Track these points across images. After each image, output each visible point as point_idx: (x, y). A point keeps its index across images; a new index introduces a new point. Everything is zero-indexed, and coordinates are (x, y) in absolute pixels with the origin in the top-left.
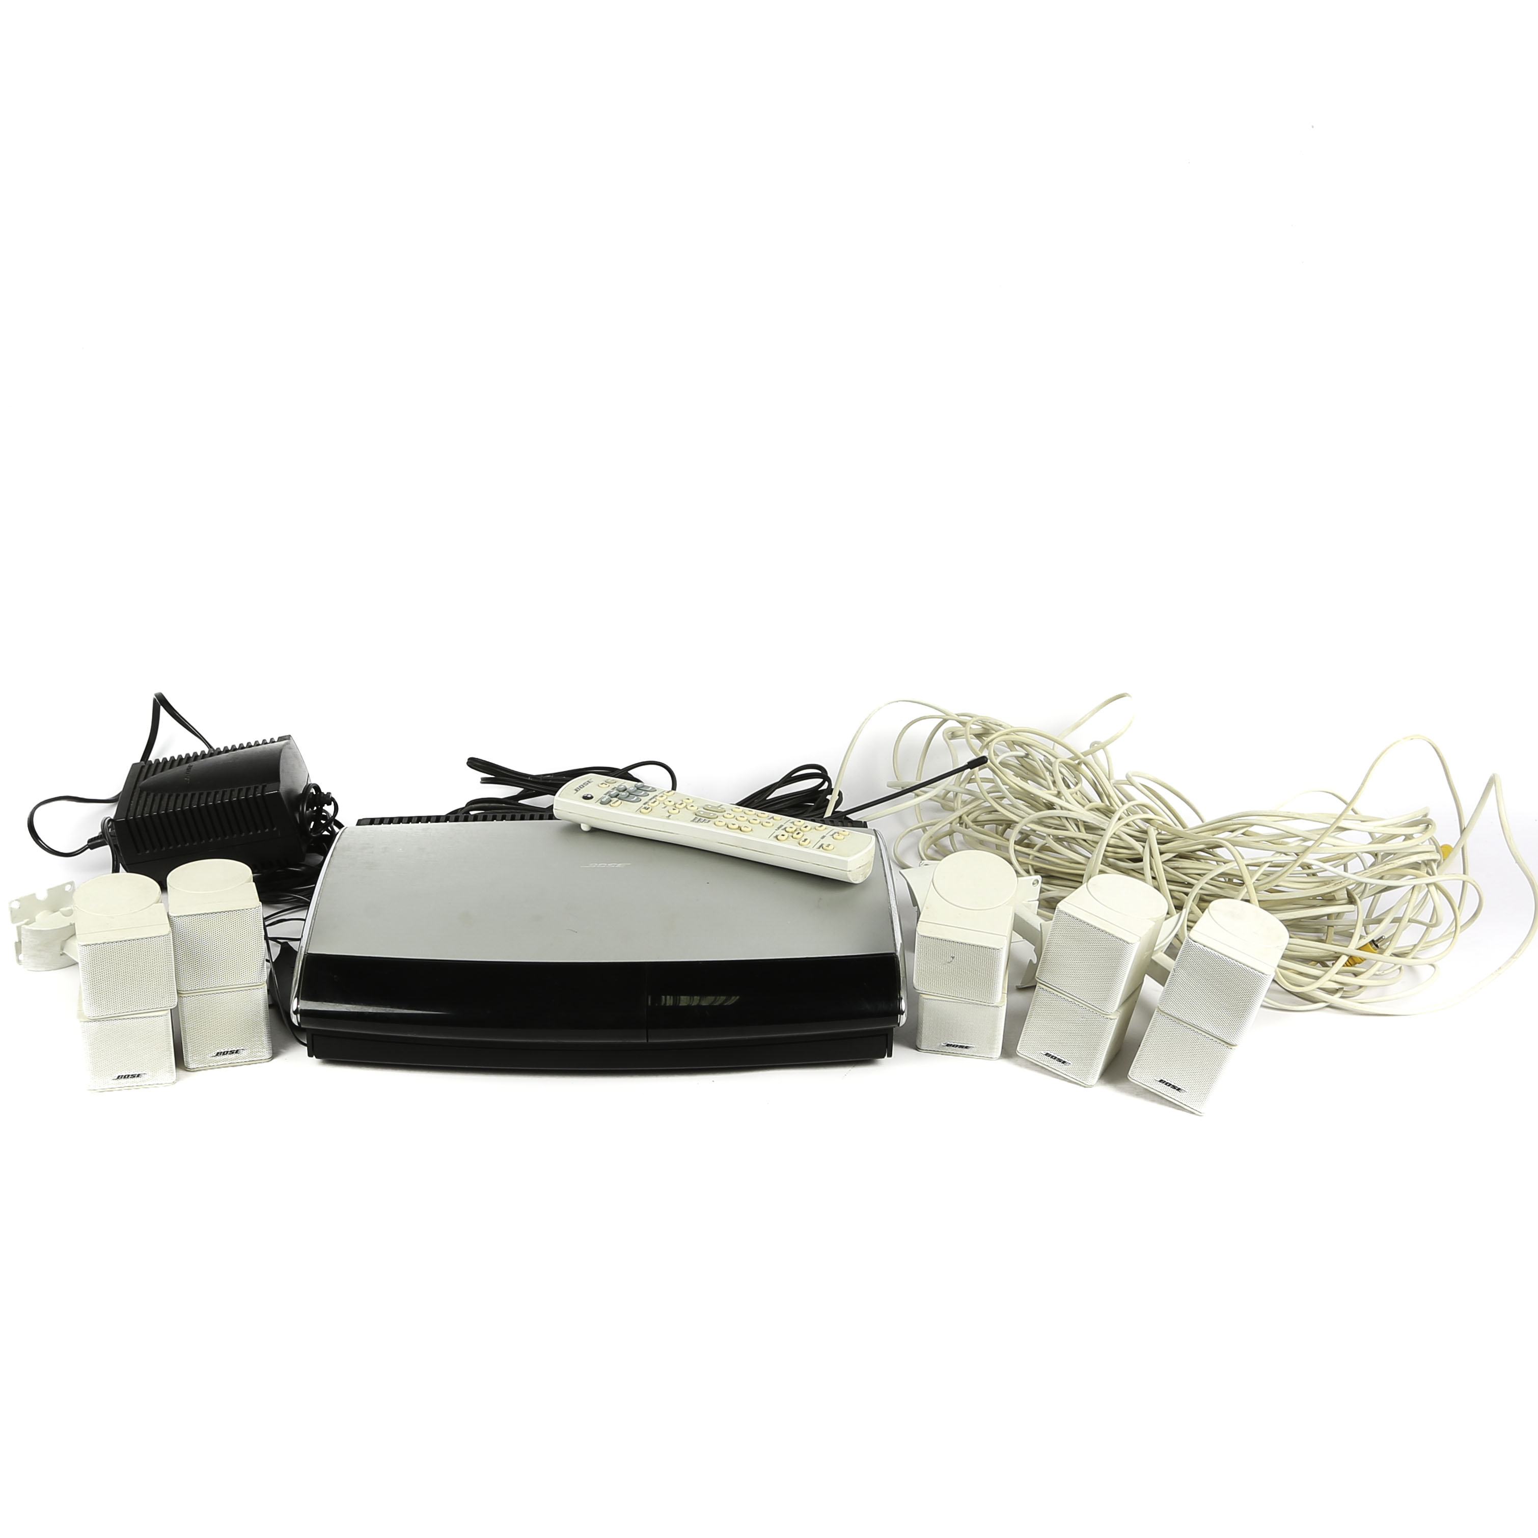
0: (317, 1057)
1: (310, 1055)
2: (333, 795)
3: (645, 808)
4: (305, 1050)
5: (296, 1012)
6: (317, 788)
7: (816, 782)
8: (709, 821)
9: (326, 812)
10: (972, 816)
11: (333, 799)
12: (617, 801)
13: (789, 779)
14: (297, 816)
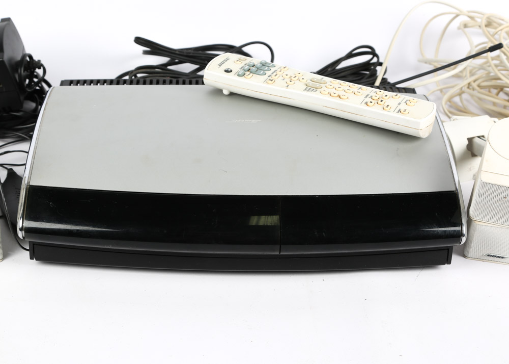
0: (36, 260)
1: (31, 258)
2: (42, 62)
3: (270, 80)
4: (27, 254)
5: (21, 229)
6: (31, 57)
7: (368, 57)
8: (316, 90)
9: (36, 73)
10: (477, 83)
11: (42, 65)
12: (250, 74)
13: (350, 55)
14: (17, 76)
